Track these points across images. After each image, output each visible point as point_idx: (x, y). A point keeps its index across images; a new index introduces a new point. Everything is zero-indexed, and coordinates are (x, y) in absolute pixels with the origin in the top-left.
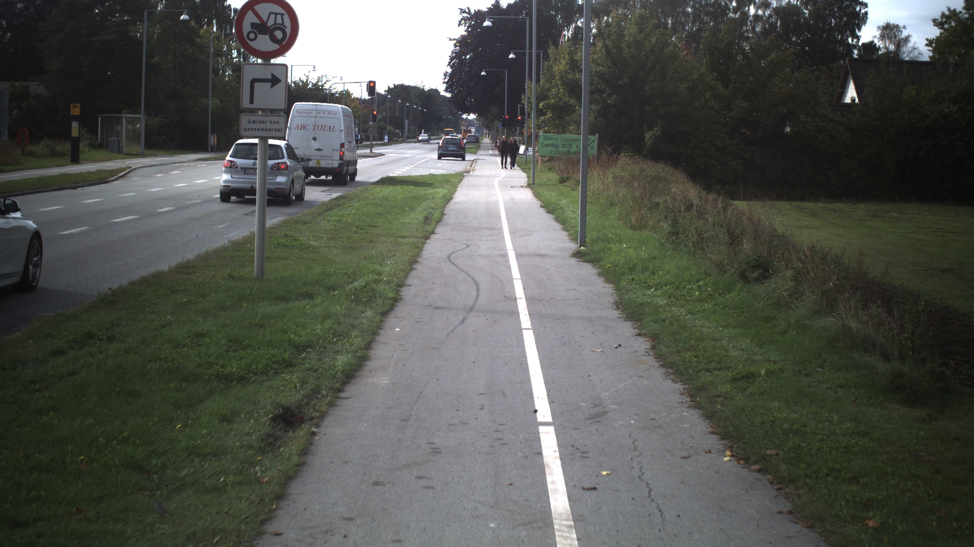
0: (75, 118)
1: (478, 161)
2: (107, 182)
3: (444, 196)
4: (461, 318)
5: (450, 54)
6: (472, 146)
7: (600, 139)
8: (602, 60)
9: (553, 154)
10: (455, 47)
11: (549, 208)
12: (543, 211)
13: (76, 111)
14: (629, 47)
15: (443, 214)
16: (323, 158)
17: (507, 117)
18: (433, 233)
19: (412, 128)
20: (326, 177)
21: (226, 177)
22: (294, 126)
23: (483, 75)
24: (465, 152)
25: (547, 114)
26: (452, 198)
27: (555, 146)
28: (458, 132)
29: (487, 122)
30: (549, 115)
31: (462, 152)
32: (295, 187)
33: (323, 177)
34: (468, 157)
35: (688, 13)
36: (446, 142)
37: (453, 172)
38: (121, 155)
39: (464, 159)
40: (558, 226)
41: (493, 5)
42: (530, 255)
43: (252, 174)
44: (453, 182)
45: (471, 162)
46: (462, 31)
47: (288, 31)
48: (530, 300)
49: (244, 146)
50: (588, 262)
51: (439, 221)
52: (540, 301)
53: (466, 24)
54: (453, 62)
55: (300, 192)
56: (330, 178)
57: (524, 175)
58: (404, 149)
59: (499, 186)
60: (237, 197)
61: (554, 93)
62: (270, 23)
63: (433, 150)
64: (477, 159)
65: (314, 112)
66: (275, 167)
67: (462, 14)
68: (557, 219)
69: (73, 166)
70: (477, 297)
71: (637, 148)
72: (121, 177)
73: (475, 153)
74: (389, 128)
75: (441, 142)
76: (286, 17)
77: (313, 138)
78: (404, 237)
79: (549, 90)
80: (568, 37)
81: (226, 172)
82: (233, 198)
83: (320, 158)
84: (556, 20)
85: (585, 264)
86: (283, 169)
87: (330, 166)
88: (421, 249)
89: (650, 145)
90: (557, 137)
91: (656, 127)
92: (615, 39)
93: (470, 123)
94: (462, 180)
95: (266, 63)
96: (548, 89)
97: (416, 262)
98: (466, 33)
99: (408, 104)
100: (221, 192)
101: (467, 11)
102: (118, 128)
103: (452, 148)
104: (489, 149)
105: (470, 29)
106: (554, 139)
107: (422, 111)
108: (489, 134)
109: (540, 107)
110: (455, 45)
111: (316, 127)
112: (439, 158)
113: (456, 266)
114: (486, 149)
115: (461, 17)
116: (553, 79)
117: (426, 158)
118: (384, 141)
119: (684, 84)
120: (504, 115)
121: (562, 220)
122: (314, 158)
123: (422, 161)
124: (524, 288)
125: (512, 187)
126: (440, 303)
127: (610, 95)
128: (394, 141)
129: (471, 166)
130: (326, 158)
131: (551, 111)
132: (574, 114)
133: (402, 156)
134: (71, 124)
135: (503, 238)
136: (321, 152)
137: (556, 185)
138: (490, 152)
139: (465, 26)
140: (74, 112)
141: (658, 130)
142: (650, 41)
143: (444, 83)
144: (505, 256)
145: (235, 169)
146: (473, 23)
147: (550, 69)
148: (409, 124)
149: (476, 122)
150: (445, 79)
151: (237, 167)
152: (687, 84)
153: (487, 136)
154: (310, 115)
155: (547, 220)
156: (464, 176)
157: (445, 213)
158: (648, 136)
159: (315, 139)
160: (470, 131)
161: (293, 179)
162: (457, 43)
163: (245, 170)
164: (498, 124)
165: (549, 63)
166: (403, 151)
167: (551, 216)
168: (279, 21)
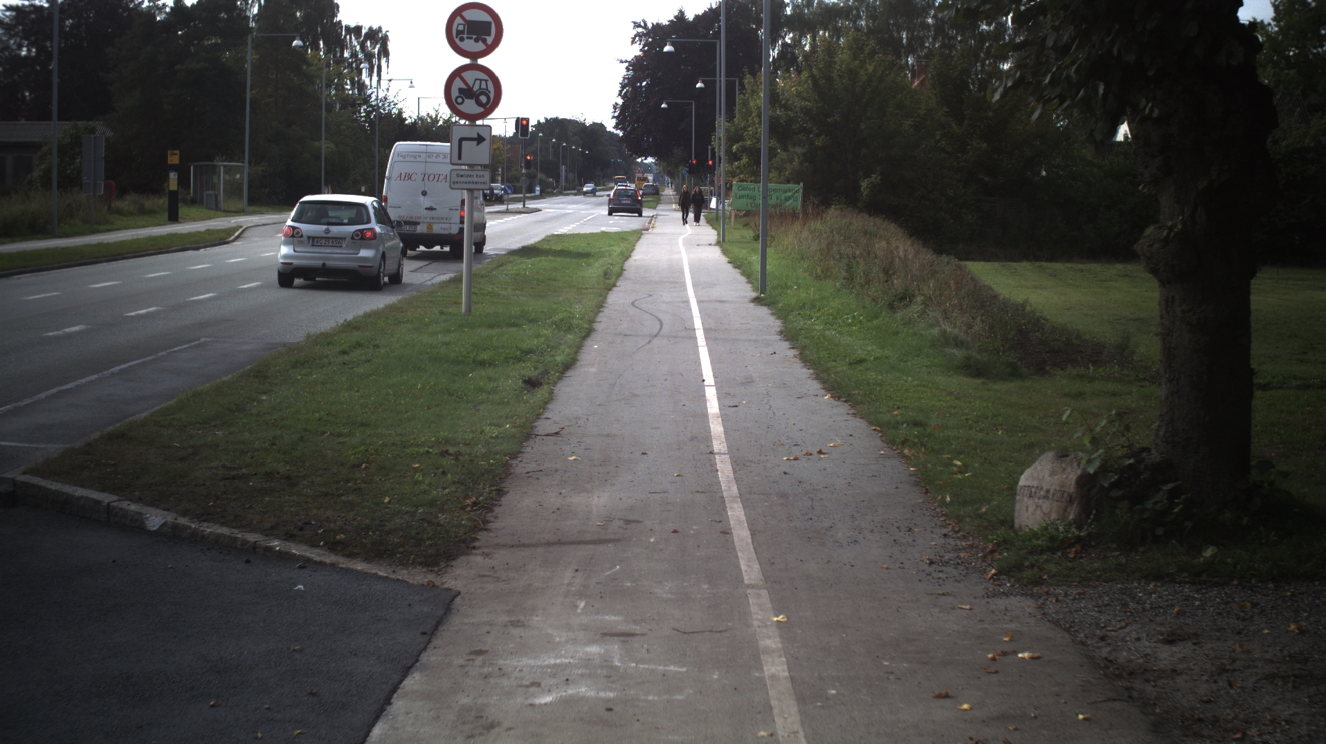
0: (174, 168)
1: (658, 217)
2: (227, 243)
3: (622, 253)
4: (648, 341)
5: (621, 80)
6: (650, 199)
7: (805, 189)
8: (808, 92)
9: (749, 208)
10: (628, 71)
11: (736, 263)
12: (730, 266)
13: (174, 159)
14: (841, 77)
15: (622, 270)
16: (437, 221)
17: (694, 162)
18: (614, 285)
19: (571, 176)
20: (442, 248)
21: (285, 250)
22: (395, 175)
23: (664, 108)
24: (641, 206)
25: (742, 159)
26: (630, 256)
27: (751, 198)
28: (632, 181)
29: (669, 165)
30: (745, 160)
31: (638, 206)
32: (387, 262)
33: (437, 248)
34: (646, 212)
35: (928, 24)
36: (617, 193)
37: (629, 230)
38: (218, 213)
39: (640, 215)
40: (744, 279)
41: (675, 17)
42: (710, 301)
43: (324, 246)
44: (629, 240)
45: (650, 218)
46: (636, 51)
47: (492, 95)
48: (707, 331)
49: (314, 205)
50: (765, 305)
51: (619, 275)
52: (715, 330)
53: (641, 41)
54: (625, 90)
55: (396, 271)
56: (447, 249)
57: (714, 233)
58: (563, 203)
59: (684, 244)
60: (305, 279)
61: (751, 132)
62: (475, 89)
63: (601, 204)
64: (657, 215)
65: (423, 155)
66: (357, 235)
67: (637, 29)
68: (743, 274)
69: (172, 225)
70: (661, 329)
71: (851, 199)
72: (238, 237)
73: (655, 208)
74: (540, 176)
75: (612, 193)
76: (490, 83)
77: (423, 192)
78: (587, 288)
79: (745, 129)
80: (774, 57)
81: (286, 243)
82: (297, 281)
83: (432, 221)
84: (758, 36)
85: (762, 307)
86: (371, 239)
87: (447, 232)
88: (605, 298)
89: (867, 195)
90: (753, 186)
91: (874, 174)
92: (823, 67)
93: (647, 168)
94: (640, 238)
95: (473, 124)
96: (744, 127)
97: (602, 307)
98: (641, 53)
99: (564, 144)
100: (279, 272)
101: (642, 24)
102: (215, 180)
103: (626, 201)
104: (672, 203)
105: (646, 48)
106: (750, 189)
107: (583, 153)
108: (672, 183)
109: (734, 151)
110: (628, 69)
111: (427, 176)
112: (610, 214)
113: (641, 309)
114: (668, 203)
115: (634, 32)
116: (749, 116)
117: (593, 214)
118: (535, 193)
119: (908, 121)
120: (691, 159)
121: (748, 275)
122: (425, 221)
123: (588, 218)
124: (702, 323)
125: (698, 245)
126: (628, 333)
127: (818, 135)
128: (548, 193)
129: (650, 223)
130: (442, 221)
131: (747, 155)
132: (774, 159)
133: (563, 211)
134: (168, 176)
135: (685, 290)
136: (434, 212)
137: (749, 242)
138: (674, 206)
139: (640, 44)
140: (171, 160)
141: (876, 178)
142: (866, 70)
143: (613, 117)
144: (687, 302)
145: (300, 239)
146: (650, 40)
147: (745, 103)
148: (566, 171)
149: (654, 167)
150: (614, 112)
151: (302, 236)
152: (912, 121)
153: (670, 185)
154: (418, 159)
155: (735, 274)
156: (642, 234)
157: (624, 268)
158: (864, 184)
159: (424, 193)
160: (646, 179)
161: (384, 254)
162: (630, 65)
163: (313, 241)
164: (683, 170)
165: (745, 96)
166: (561, 205)
167: (738, 271)
168: (484, 86)
